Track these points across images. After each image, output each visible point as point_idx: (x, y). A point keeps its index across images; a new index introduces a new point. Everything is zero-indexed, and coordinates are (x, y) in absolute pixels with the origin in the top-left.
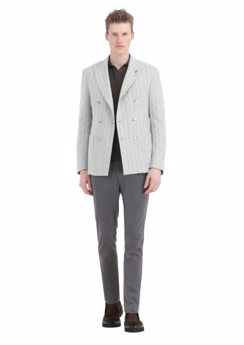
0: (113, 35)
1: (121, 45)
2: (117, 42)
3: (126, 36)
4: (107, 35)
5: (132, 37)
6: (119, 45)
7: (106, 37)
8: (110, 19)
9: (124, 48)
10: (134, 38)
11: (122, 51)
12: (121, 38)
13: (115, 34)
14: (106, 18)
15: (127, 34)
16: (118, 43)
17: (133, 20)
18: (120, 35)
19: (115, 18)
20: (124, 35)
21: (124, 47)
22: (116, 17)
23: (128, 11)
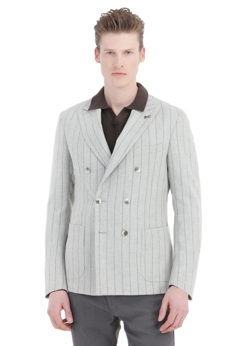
0: (107, 53)
1: (122, 71)
2: (115, 65)
3: (130, 56)
4: (97, 53)
5: (141, 56)
6: (118, 71)
7: (97, 57)
8: (101, 26)
9: (126, 76)
10: (144, 58)
11: (122, 81)
12: (122, 60)
13: (111, 53)
14: (95, 24)
15: (132, 52)
16: (115, 68)
17: (143, 27)
18: (120, 55)
19: (111, 24)
20: (126, 53)
21: (126, 74)
22: (113, 23)
23: (134, 12)
